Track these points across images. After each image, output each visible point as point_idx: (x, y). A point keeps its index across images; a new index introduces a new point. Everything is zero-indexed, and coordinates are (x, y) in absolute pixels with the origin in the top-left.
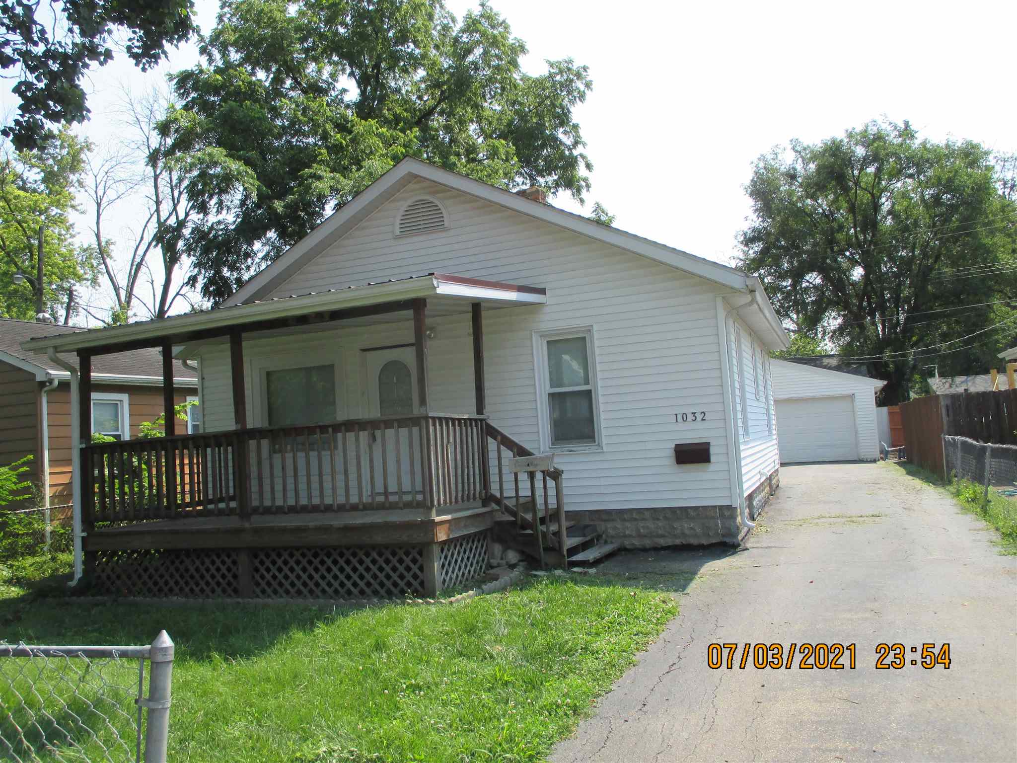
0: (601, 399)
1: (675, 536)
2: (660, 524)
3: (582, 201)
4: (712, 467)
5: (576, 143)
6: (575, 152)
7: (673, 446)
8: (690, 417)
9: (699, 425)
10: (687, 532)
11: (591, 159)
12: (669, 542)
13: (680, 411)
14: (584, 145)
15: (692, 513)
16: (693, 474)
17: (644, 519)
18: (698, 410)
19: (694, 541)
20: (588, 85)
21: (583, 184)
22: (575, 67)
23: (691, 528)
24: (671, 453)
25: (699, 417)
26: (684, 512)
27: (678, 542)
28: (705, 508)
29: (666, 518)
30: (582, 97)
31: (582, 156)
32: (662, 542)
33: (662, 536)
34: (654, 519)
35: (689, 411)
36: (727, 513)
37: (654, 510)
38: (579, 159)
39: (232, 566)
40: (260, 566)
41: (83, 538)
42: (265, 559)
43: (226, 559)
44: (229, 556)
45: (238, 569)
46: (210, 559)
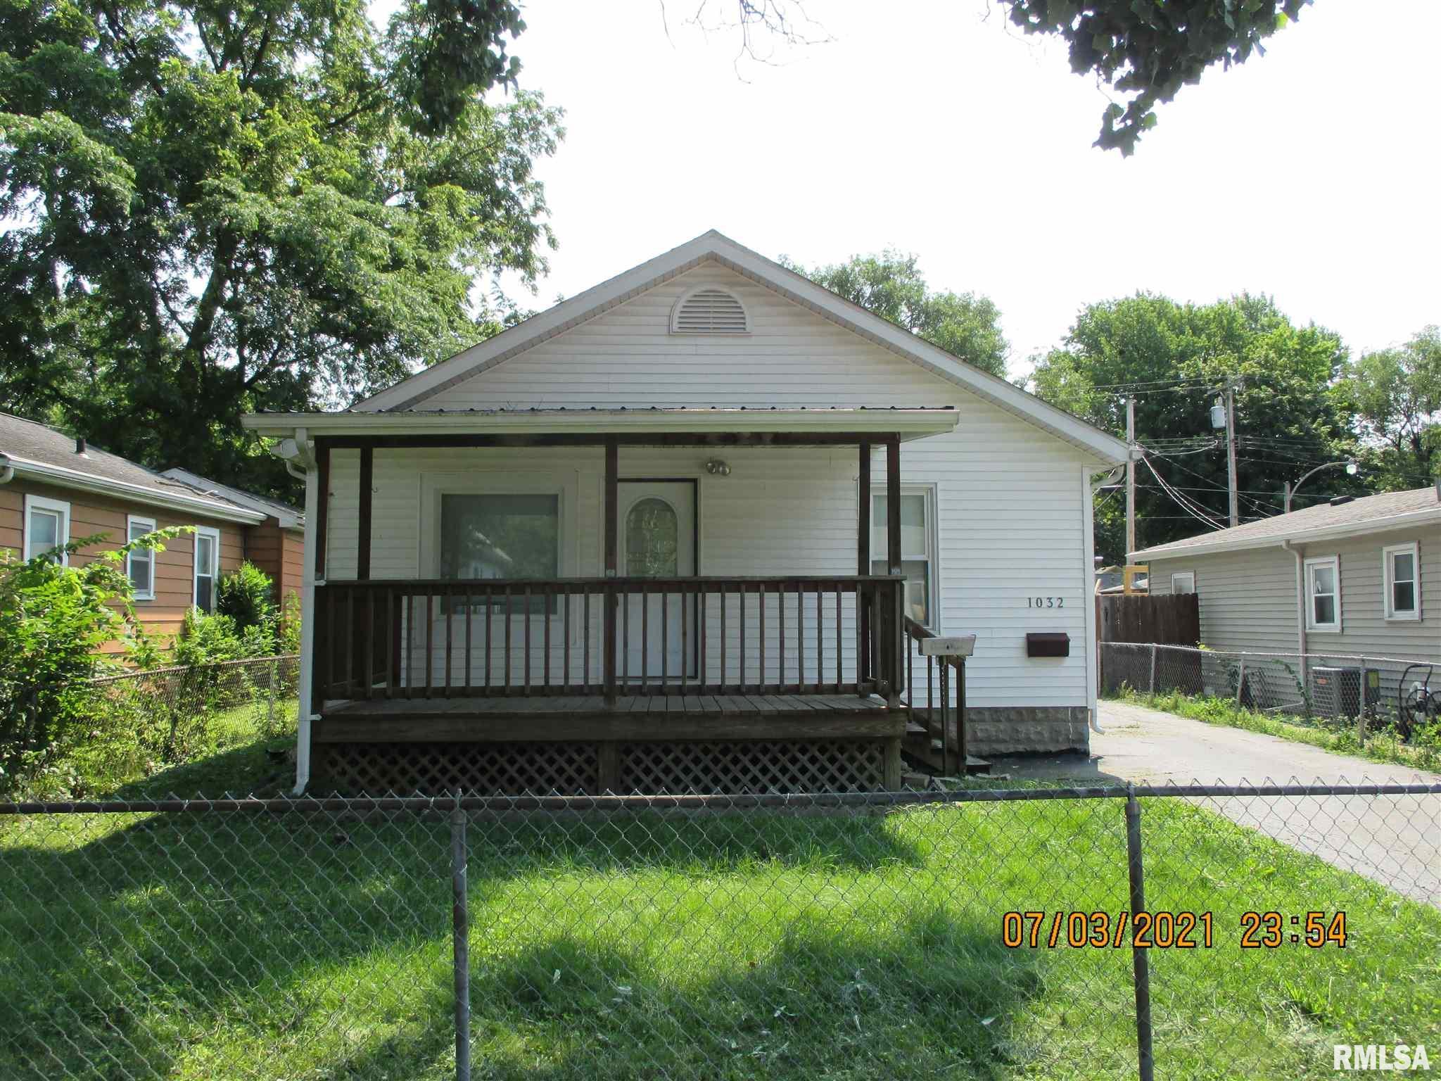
0: (942, 574)
1: (1018, 741)
2: (1002, 727)
3: (534, 289)
4: (1067, 661)
5: (537, 209)
6: (534, 221)
7: (1024, 635)
8: (1046, 603)
9: (1053, 612)
10: (1032, 736)
11: (556, 234)
12: (1011, 748)
13: (1034, 595)
14: (548, 212)
15: (1040, 715)
16: (1047, 668)
17: (983, 721)
18: (1055, 595)
19: (1040, 748)
20: (560, 134)
21: (539, 266)
22: (546, 104)
23: (1039, 733)
24: (1022, 643)
25: (1056, 603)
26: (1030, 713)
27: (1021, 748)
28: (1056, 709)
29: (1009, 720)
30: (551, 147)
31: (545, 227)
32: (1002, 748)
33: (1005, 741)
34: (993, 720)
35: (1044, 595)
36: (1080, 716)
37: (996, 710)
38: (542, 231)
39: (585, 766)
40: (633, 766)
41: (313, 722)
42: (642, 756)
43: (575, 756)
44: (580, 751)
45: (597, 771)
46: (546, 756)
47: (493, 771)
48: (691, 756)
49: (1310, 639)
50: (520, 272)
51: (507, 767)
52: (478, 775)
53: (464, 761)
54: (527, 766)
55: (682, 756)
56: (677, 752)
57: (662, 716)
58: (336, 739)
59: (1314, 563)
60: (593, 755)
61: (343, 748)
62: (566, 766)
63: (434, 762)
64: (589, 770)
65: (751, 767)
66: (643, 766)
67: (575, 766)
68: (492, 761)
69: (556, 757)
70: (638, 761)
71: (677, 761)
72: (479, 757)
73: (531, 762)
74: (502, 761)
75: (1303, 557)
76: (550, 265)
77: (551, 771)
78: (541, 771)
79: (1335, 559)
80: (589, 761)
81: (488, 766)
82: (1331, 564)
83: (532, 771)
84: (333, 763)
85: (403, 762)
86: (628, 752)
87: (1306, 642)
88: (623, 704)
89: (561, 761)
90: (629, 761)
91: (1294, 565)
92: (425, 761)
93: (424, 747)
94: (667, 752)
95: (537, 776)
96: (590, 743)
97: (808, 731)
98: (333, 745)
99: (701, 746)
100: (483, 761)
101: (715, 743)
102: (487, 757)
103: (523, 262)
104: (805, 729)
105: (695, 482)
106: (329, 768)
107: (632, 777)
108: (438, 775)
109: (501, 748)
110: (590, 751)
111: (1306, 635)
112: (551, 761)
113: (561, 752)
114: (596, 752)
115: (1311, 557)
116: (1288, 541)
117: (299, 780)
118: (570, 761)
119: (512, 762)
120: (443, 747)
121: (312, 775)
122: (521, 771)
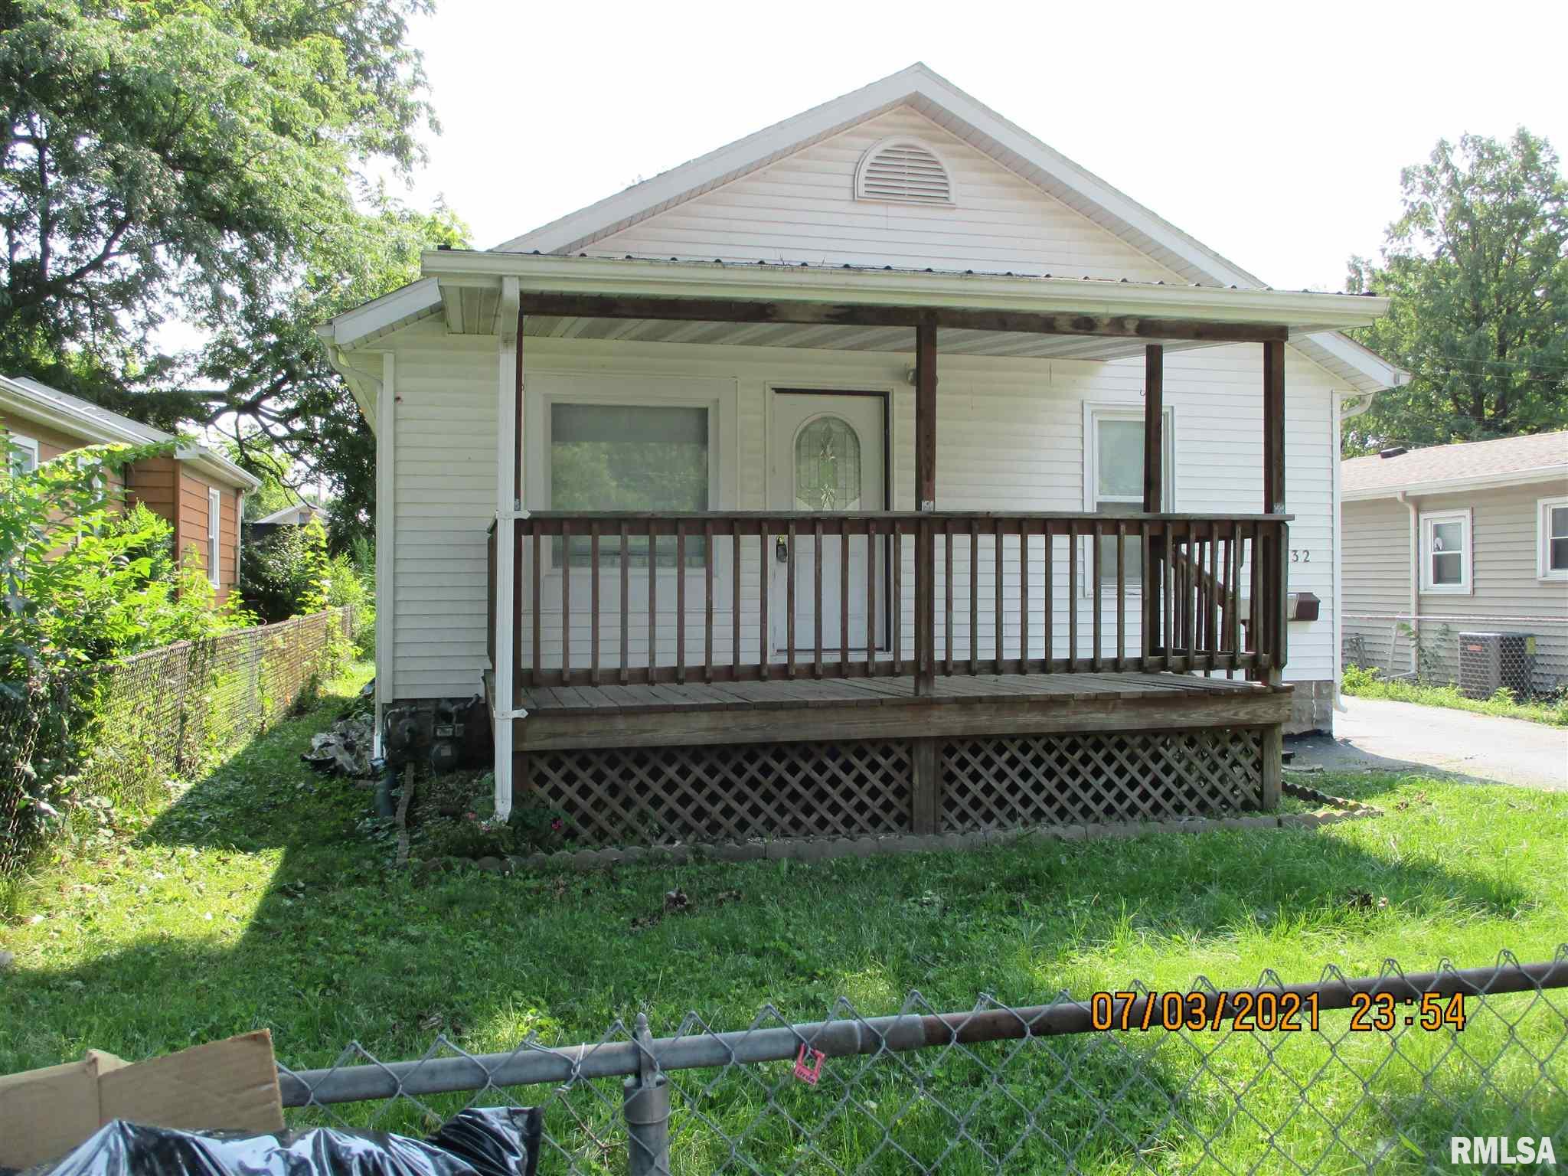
4: (1320, 624)
9: (1299, 568)
18: (1301, 547)
25: (1302, 557)
28: (1299, 683)
36: (1329, 691)
39: (894, 773)
40: (957, 771)
41: (515, 720)
42: (968, 757)
43: (881, 760)
44: (887, 753)
45: (909, 778)
46: (840, 761)
47: (768, 783)
48: (1031, 755)
49: (1424, 602)
50: (392, 160)
51: (788, 777)
52: (747, 790)
53: (726, 771)
54: (815, 775)
55: (1019, 755)
56: (1014, 750)
57: (997, 702)
58: (547, 744)
59: (1431, 518)
60: (905, 758)
61: (555, 759)
62: (867, 773)
63: (684, 773)
64: (899, 778)
65: (1104, 767)
66: (969, 770)
67: (880, 773)
68: (766, 770)
69: (854, 760)
70: (963, 764)
71: (1013, 762)
72: (746, 765)
73: (821, 768)
74: (780, 768)
75: (1418, 510)
76: (429, 154)
77: (848, 781)
78: (834, 781)
79: (1467, 513)
80: (899, 765)
81: (760, 777)
82: (1461, 520)
83: (821, 780)
84: (542, 779)
85: (641, 774)
86: (950, 752)
87: (1419, 605)
88: (944, 686)
89: (861, 766)
90: (951, 764)
91: (1409, 520)
92: (671, 772)
93: (669, 753)
94: (1000, 750)
95: (829, 789)
96: (899, 741)
97: (1178, 718)
98: (541, 754)
99: (1043, 742)
100: (752, 770)
101: (1060, 736)
102: (758, 764)
103: (400, 148)
104: (1174, 717)
105: (885, 396)
106: (536, 788)
107: (956, 785)
108: (691, 792)
109: (779, 750)
110: (900, 753)
111: (1419, 597)
112: (847, 768)
113: (861, 754)
114: (909, 752)
115: (1429, 510)
116: (1404, 493)
117: (498, 804)
118: (874, 766)
119: (793, 769)
120: (697, 753)
121: (517, 800)
122: (807, 782)
